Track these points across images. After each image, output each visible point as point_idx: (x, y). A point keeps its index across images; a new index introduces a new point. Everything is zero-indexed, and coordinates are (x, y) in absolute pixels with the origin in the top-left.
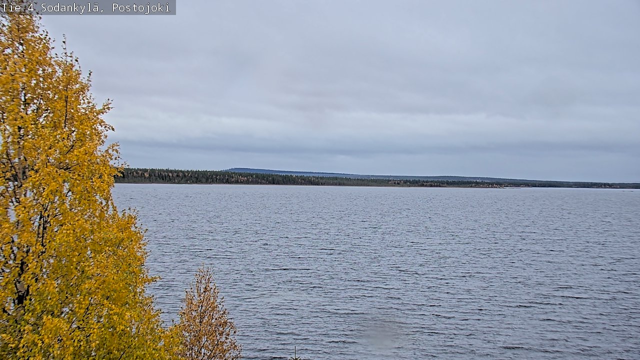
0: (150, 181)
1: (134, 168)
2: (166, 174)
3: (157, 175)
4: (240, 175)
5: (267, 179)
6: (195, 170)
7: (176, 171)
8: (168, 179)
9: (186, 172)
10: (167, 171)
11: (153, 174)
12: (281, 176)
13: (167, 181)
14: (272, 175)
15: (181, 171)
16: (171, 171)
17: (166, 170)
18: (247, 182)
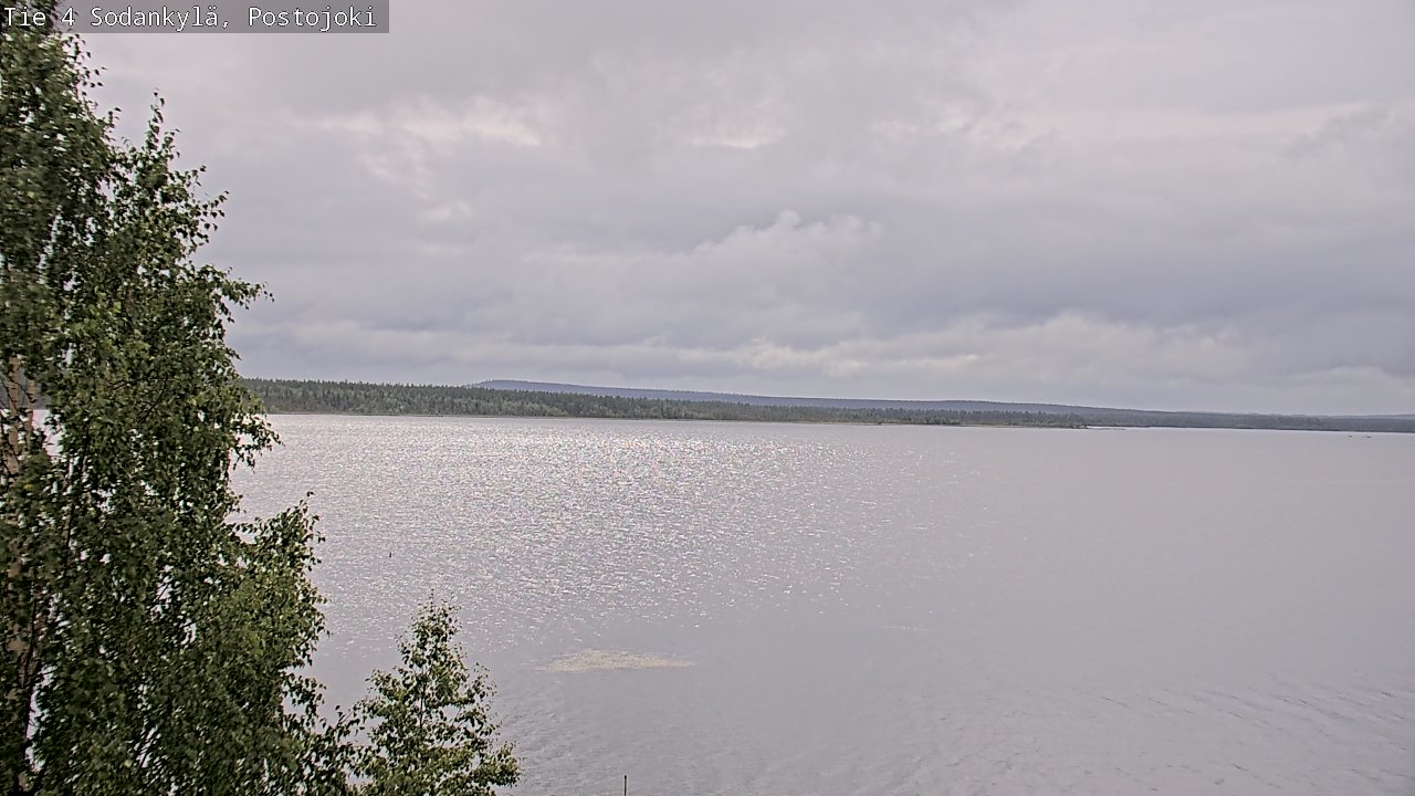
0: (305, 408)
1: (269, 379)
2: (342, 393)
3: (320, 394)
4: (506, 395)
5: (565, 404)
6: (405, 385)
7: (361, 386)
8: (343, 403)
9: (384, 388)
10: (343, 385)
11: (311, 393)
12: (594, 399)
13: (342, 407)
14: (576, 395)
15: (374, 386)
16: (352, 386)
17: (341, 383)
18: (521, 413)
